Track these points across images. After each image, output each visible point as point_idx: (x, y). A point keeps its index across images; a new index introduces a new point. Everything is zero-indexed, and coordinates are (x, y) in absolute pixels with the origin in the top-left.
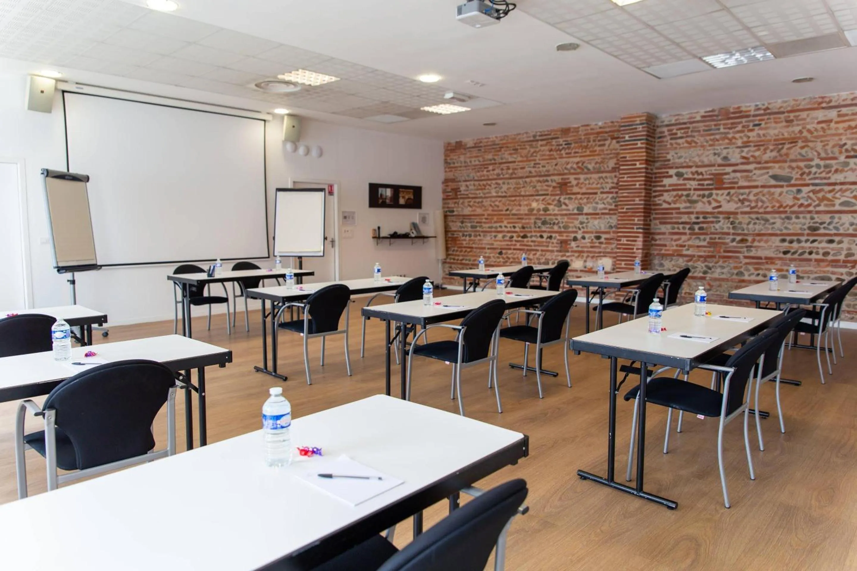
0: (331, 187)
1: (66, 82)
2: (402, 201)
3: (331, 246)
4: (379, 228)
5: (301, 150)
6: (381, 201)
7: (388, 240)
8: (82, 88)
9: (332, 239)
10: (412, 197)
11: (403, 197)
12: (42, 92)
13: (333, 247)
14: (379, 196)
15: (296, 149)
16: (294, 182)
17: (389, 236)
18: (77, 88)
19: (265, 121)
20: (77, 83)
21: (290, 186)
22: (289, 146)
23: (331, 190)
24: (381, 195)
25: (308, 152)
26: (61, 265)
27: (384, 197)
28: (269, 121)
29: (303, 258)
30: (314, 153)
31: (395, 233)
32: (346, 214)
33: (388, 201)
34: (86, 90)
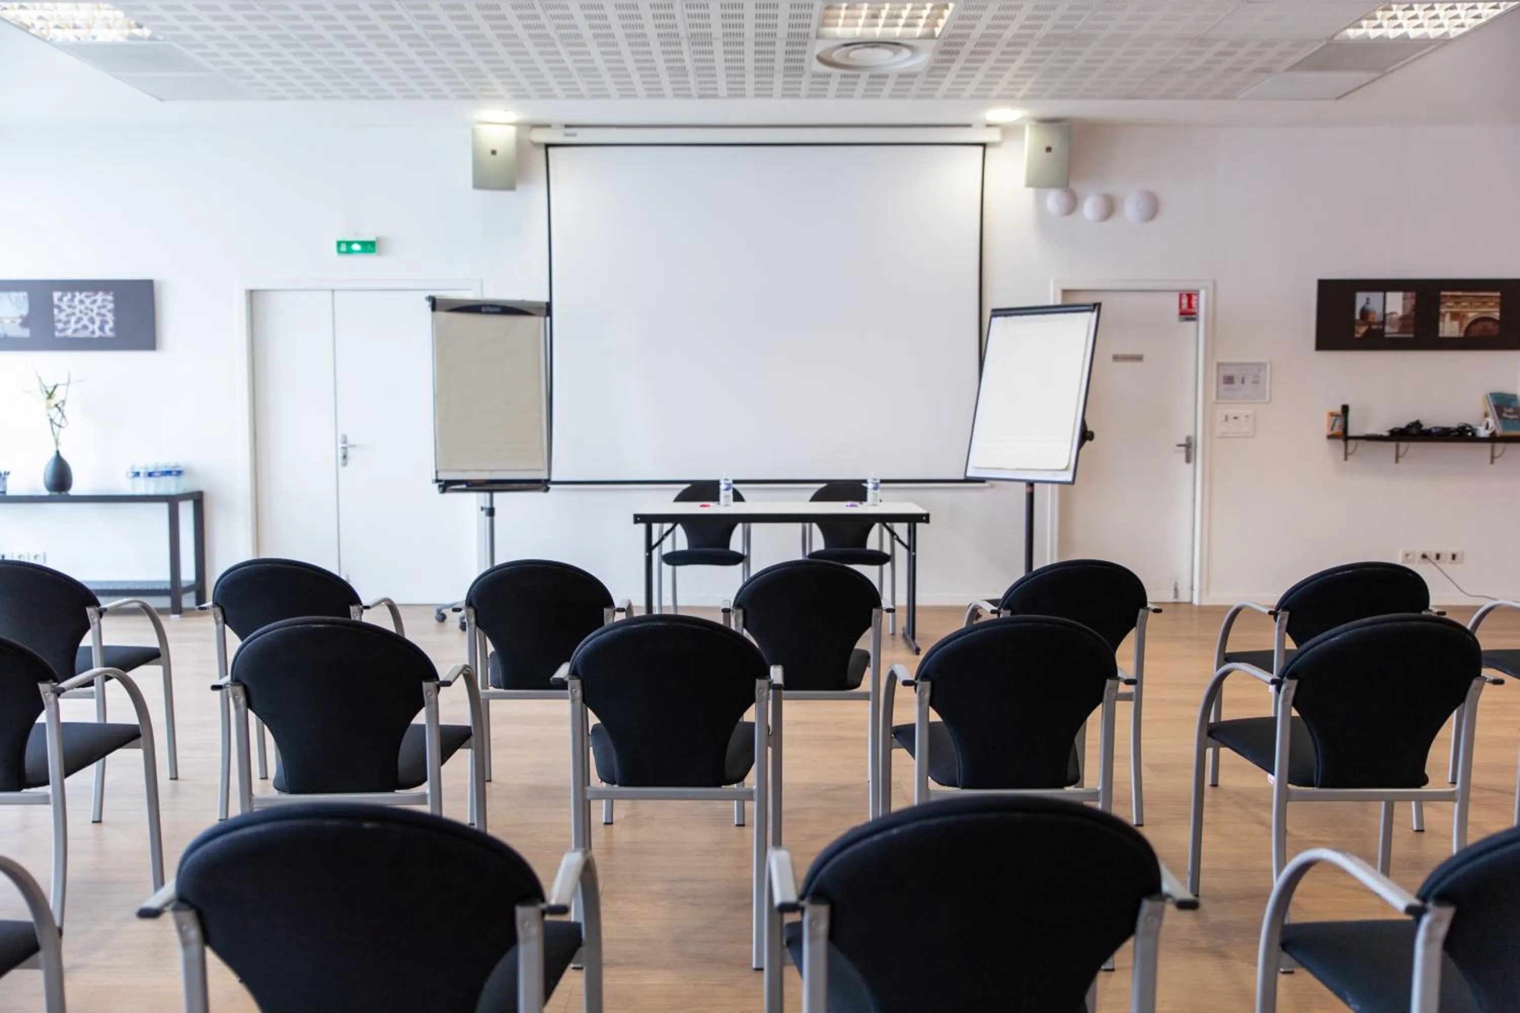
0: (1189, 296)
1: (547, 126)
2: (1449, 328)
3: (1183, 456)
4: (1345, 409)
5: (1089, 208)
6: (1361, 330)
7: (1392, 445)
8: (575, 135)
9: (1188, 438)
10: (1497, 315)
11: (1455, 316)
12: (494, 152)
13: (1188, 460)
14: (1357, 317)
15: (1073, 205)
16: (1065, 292)
17: (1386, 434)
18: (567, 135)
19: (984, 145)
20: (567, 126)
21: (1054, 299)
22: (1053, 200)
23: (1190, 305)
24: (1365, 313)
25: (1110, 208)
26: (443, 476)
27: (1377, 316)
28: (994, 145)
29: (1036, 485)
30: (1131, 209)
31: (1417, 424)
32: (1230, 372)
33: (1390, 330)
34: (583, 136)
